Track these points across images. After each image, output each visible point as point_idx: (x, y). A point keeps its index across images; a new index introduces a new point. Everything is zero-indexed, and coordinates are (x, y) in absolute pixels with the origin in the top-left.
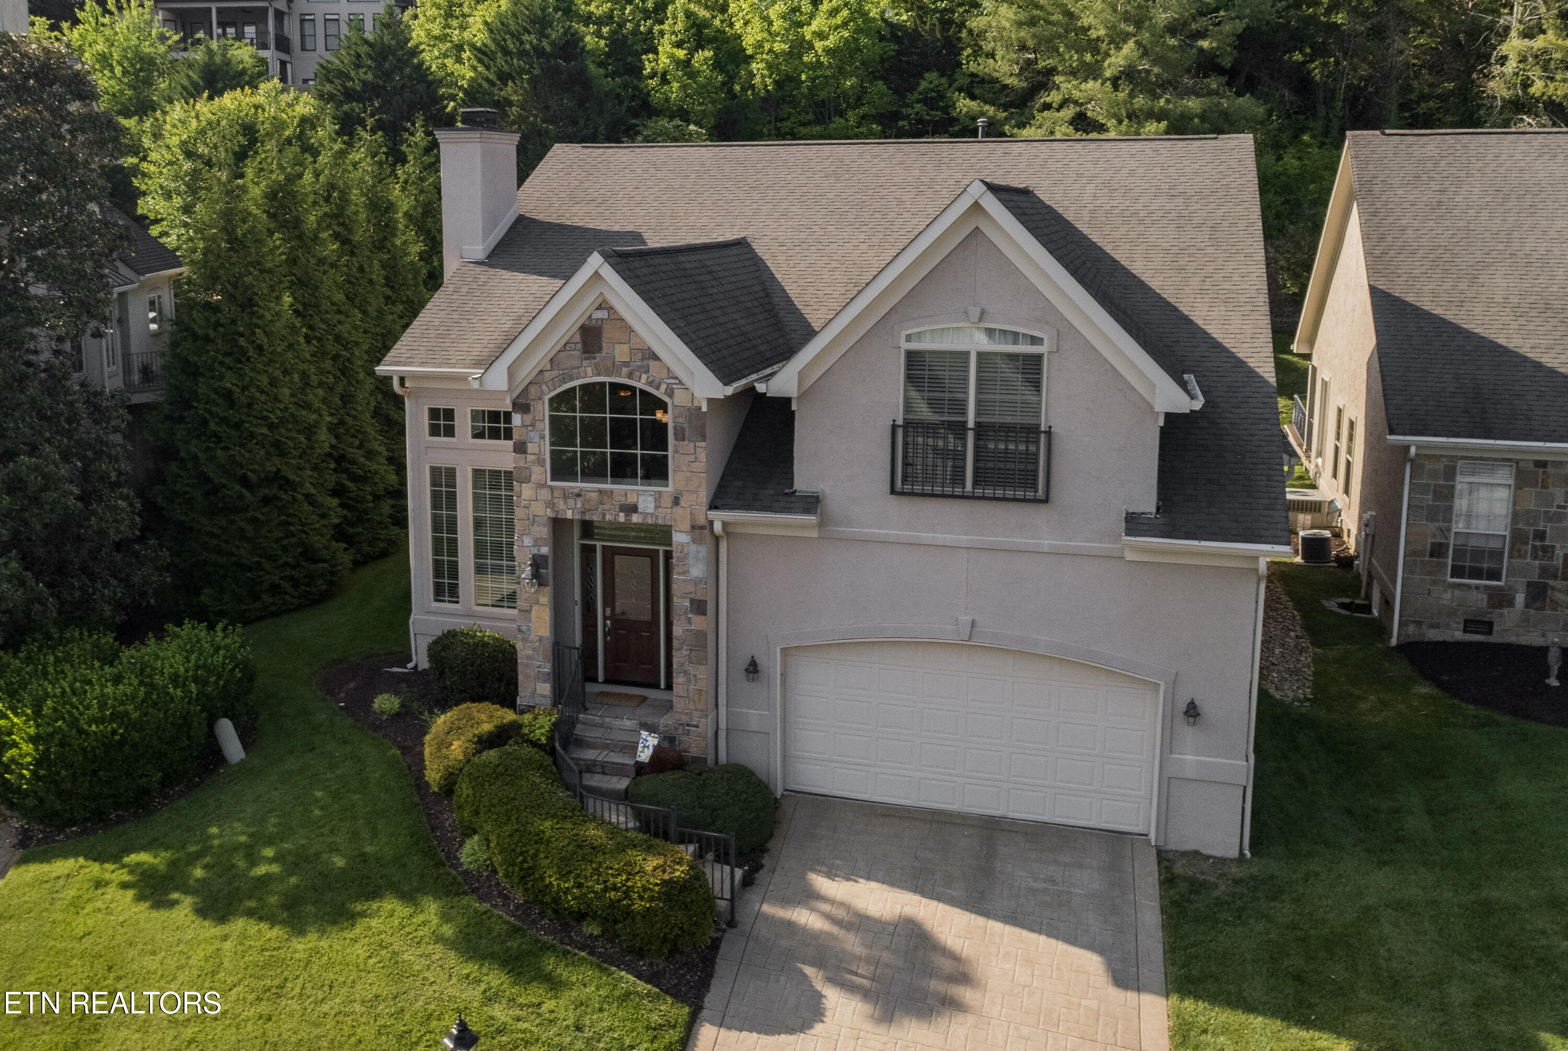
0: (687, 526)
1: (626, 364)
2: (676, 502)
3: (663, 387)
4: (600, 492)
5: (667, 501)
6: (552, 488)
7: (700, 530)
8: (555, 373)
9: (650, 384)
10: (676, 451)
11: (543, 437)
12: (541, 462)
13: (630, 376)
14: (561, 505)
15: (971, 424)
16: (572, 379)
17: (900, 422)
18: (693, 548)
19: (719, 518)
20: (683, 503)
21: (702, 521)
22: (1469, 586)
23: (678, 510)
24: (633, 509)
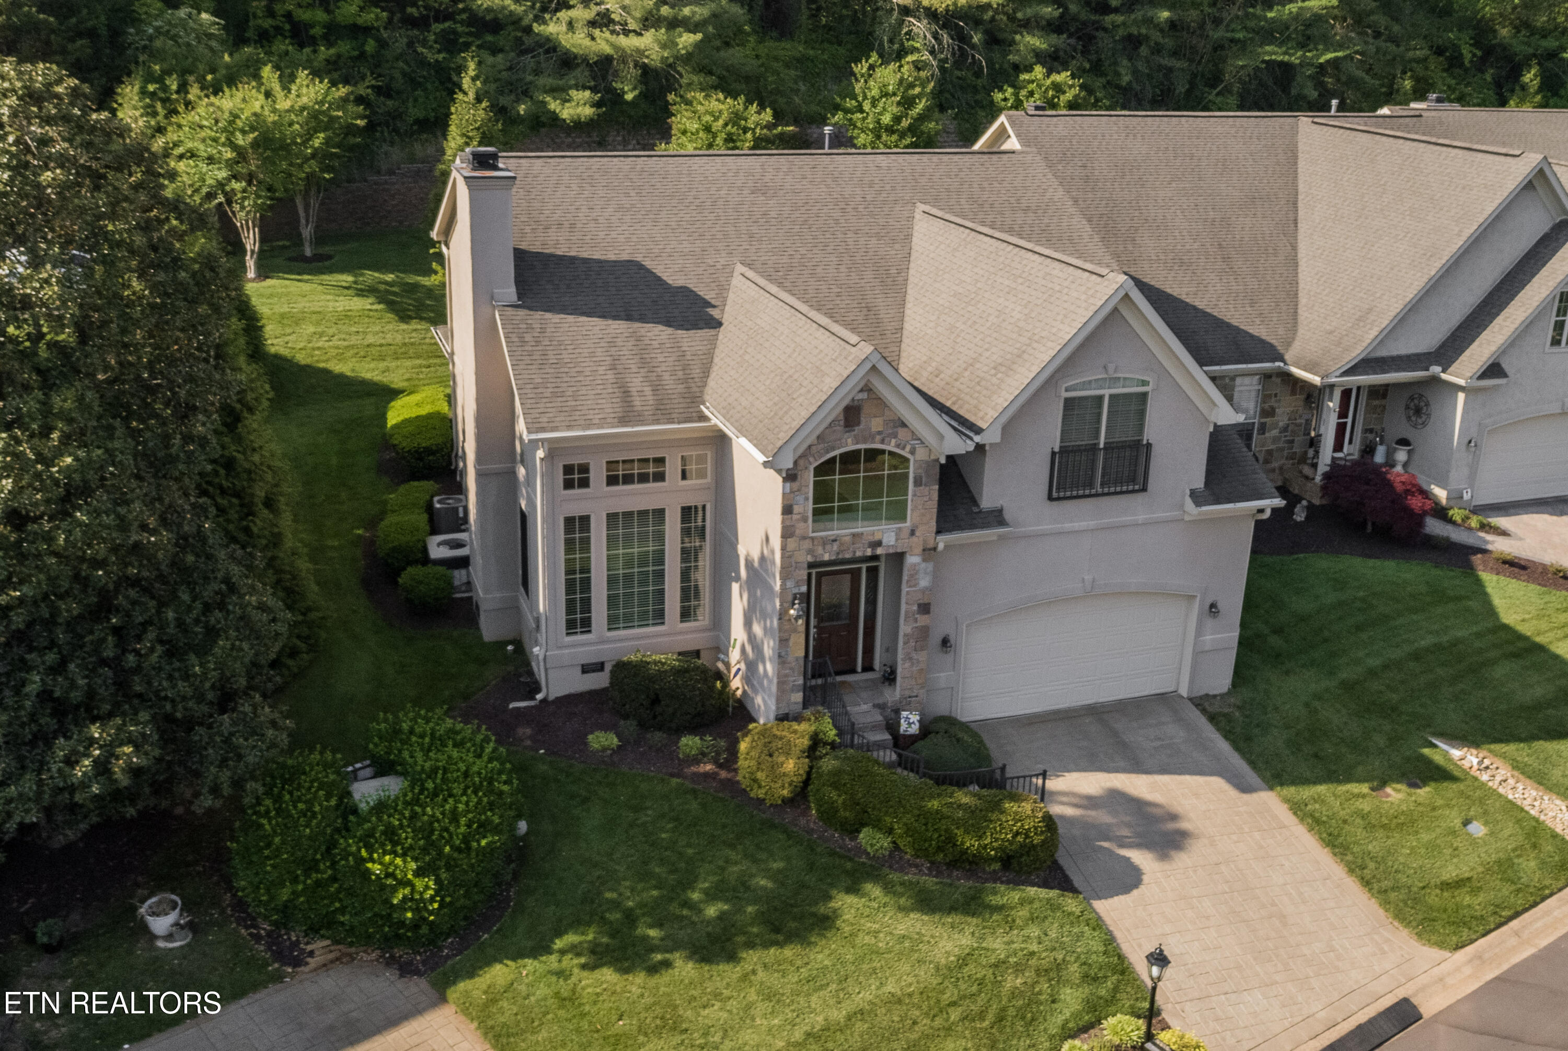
0: (919, 550)
1: (879, 433)
2: (913, 533)
3: (908, 448)
4: (854, 535)
5: (906, 533)
6: (813, 539)
7: (929, 552)
8: (822, 446)
9: (898, 446)
10: (914, 495)
11: (807, 499)
12: (805, 520)
13: (882, 442)
14: (820, 550)
15: (1102, 446)
16: (833, 449)
17: (1057, 449)
18: (923, 565)
19: (942, 542)
20: (917, 534)
21: (931, 544)
23: (914, 539)
24: (879, 543)
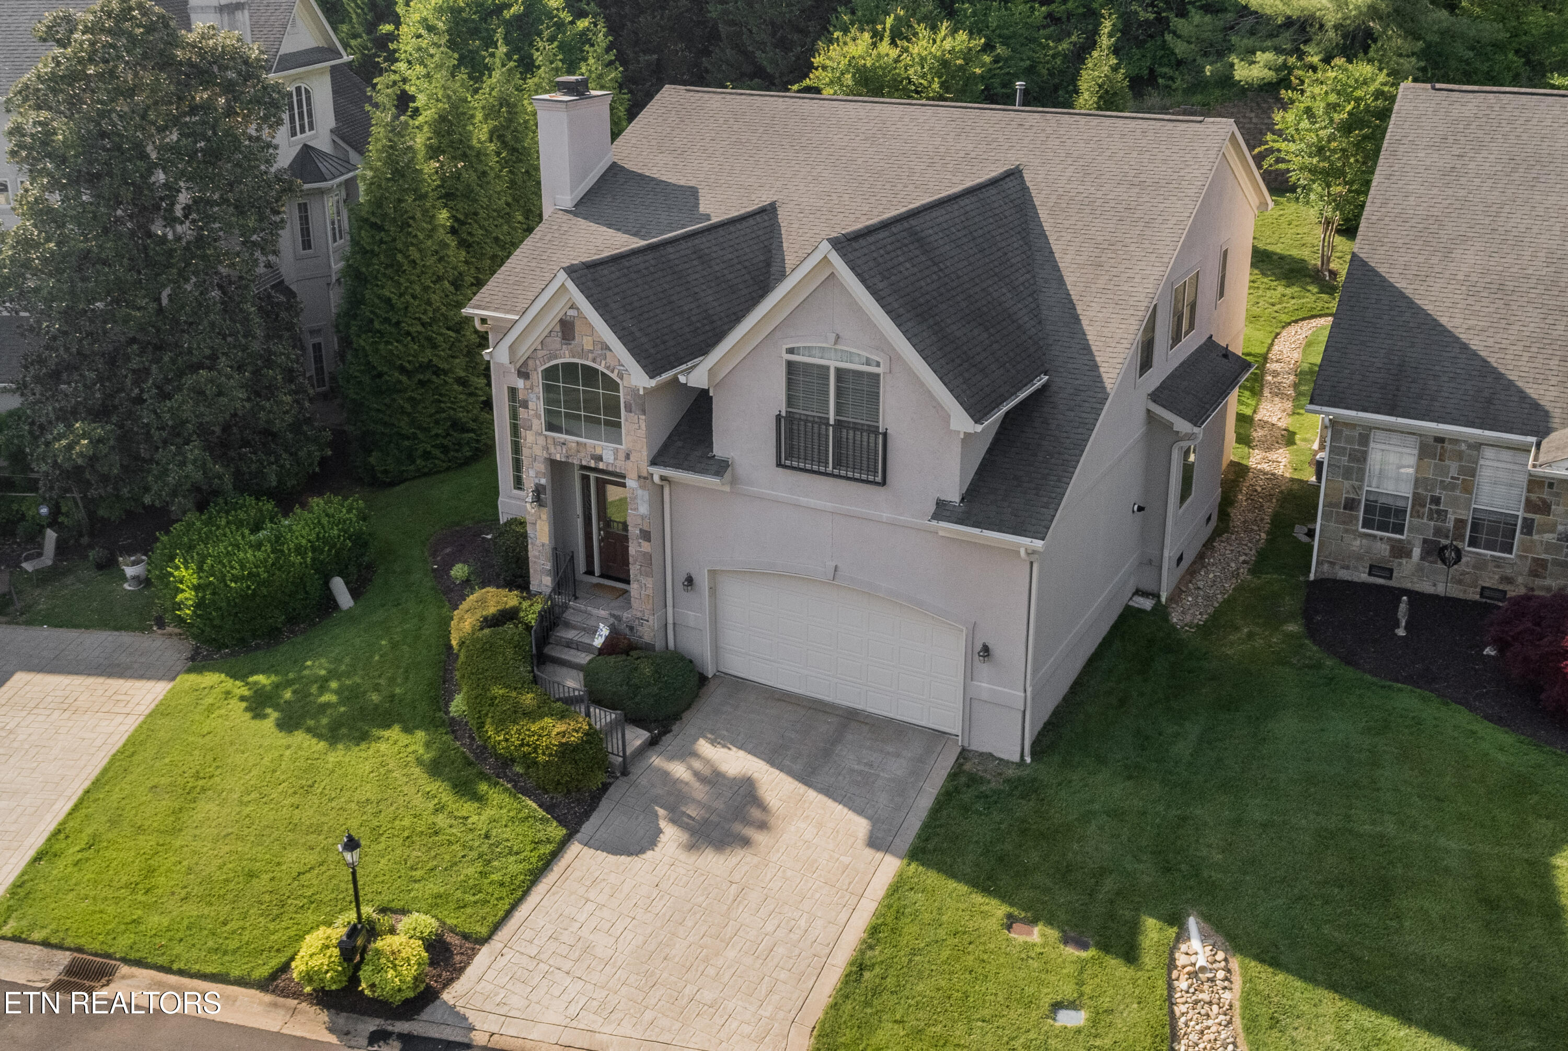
0: (635, 476)
1: (591, 351)
2: (628, 457)
3: (616, 371)
4: (578, 443)
5: (622, 456)
6: (546, 437)
7: (644, 479)
8: (545, 352)
9: (608, 368)
10: (626, 420)
11: (538, 398)
12: (538, 417)
13: (594, 360)
14: (552, 450)
15: (832, 422)
16: (556, 358)
17: (784, 414)
18: (640, 492)
19: (657, 472)
20: (632, 458)
21: (645, 474)
22: (1375, 537)
23: (629, 464)
24: (599, 458)
